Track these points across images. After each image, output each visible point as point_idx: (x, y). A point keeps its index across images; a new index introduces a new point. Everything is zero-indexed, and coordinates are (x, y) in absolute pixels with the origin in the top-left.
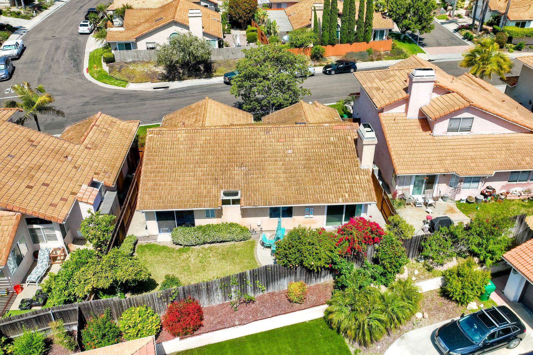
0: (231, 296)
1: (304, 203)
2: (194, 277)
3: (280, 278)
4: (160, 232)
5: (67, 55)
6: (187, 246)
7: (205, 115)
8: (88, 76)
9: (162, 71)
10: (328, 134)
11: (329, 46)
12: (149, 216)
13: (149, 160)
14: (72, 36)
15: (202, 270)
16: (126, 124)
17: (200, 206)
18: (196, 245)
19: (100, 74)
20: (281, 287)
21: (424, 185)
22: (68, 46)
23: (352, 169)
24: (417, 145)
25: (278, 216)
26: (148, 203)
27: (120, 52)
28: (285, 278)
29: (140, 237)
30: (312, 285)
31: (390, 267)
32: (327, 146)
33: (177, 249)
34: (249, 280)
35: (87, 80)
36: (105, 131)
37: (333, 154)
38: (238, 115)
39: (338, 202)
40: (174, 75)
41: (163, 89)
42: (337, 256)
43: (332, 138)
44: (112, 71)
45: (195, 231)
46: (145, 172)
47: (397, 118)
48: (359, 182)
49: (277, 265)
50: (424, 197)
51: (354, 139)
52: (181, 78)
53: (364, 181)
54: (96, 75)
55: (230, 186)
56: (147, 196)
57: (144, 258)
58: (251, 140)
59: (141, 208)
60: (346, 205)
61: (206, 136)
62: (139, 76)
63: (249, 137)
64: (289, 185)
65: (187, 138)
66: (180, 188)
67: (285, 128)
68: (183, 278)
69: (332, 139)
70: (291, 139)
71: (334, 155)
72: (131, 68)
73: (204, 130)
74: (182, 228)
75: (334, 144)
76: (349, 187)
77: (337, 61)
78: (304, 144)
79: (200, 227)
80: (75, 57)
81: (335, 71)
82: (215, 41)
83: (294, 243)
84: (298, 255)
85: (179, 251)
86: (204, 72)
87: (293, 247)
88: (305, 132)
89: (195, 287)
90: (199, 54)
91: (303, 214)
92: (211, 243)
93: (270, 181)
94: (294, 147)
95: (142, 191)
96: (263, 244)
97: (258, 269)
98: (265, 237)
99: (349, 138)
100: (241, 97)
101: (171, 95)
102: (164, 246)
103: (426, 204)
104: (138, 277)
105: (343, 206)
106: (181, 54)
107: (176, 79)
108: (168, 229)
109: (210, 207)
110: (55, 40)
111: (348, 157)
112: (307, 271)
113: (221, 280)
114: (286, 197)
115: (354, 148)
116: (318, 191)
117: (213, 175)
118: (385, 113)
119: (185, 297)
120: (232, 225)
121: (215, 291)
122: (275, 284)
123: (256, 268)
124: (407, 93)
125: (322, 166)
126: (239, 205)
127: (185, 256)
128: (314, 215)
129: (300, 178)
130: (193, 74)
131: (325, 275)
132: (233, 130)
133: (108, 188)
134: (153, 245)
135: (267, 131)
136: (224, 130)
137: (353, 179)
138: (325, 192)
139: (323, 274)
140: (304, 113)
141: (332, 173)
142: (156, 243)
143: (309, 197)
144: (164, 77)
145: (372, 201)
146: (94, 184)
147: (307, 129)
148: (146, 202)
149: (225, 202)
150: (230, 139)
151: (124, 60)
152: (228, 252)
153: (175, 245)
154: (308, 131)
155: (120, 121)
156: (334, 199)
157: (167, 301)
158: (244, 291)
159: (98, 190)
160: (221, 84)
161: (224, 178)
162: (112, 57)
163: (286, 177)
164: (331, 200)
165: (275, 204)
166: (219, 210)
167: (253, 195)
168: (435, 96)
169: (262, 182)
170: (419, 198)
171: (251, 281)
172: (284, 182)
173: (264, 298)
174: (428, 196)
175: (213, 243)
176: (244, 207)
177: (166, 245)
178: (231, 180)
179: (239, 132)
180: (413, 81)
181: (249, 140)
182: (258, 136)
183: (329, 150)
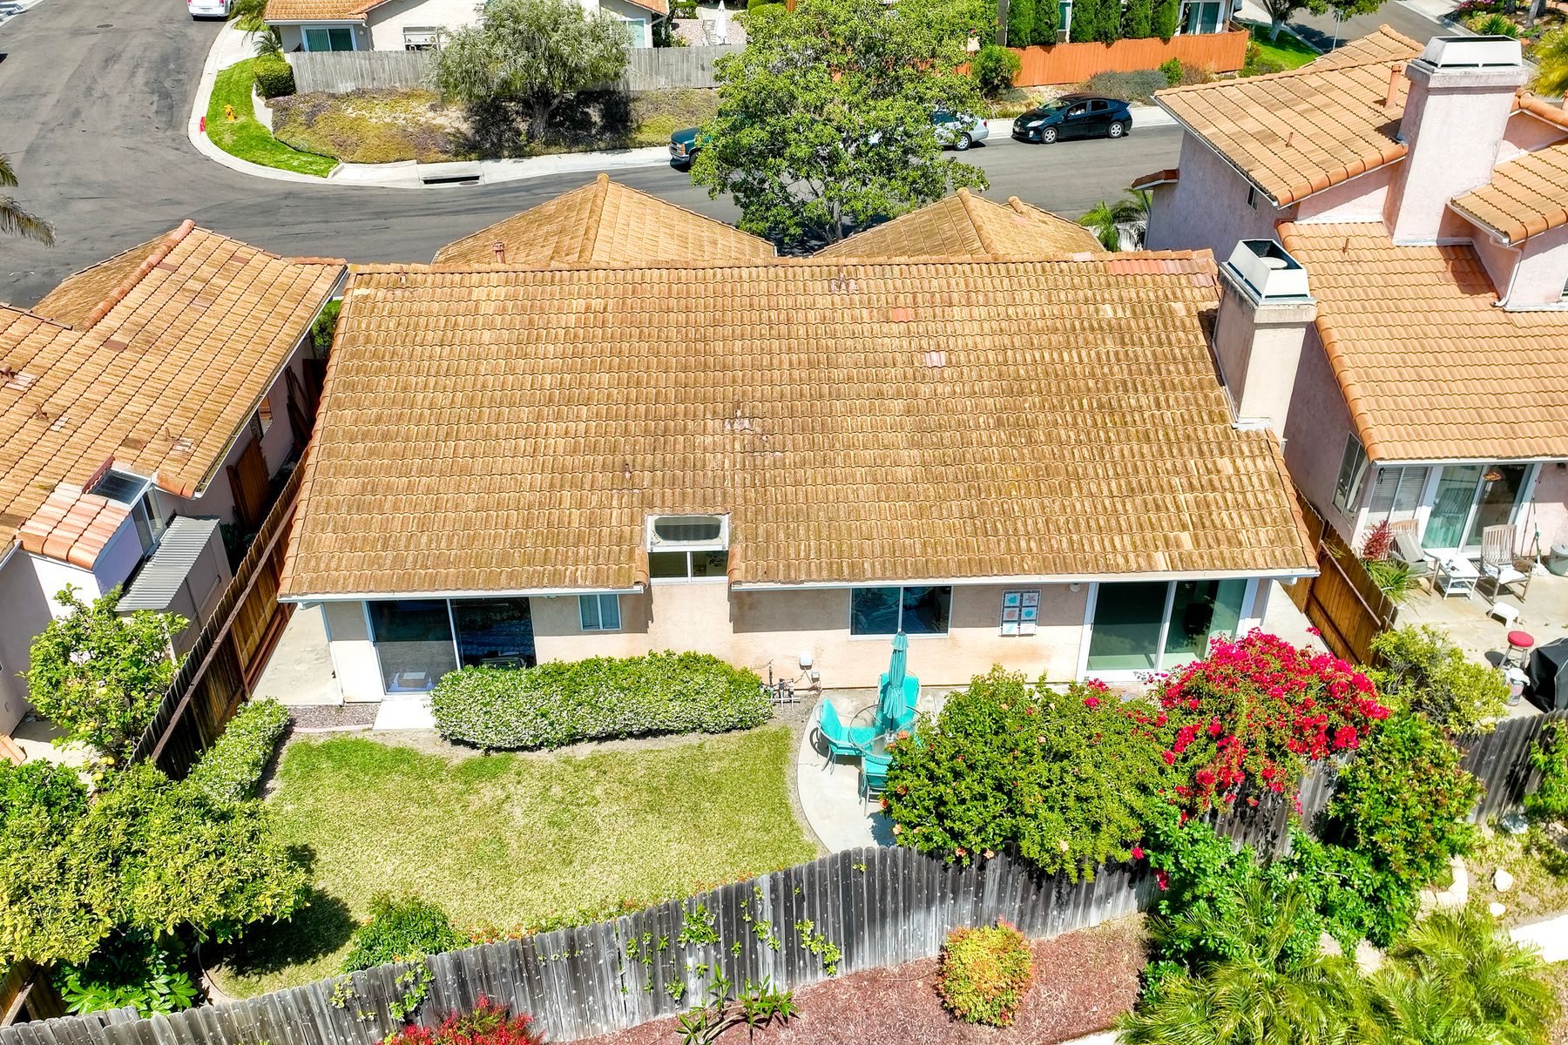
0: (684, 992)
1: (1004, 569)
2: (521, 892)
3: (907, 909)
4: (388, 688)
5: (140, 79)
6: (498, 749)
7: (592, 233)
8: (201, 142)
9: (456, 124)
10: (1090, 294)
11: (1034, 51)
12: (338, 620)
13: (352, 387)
14: (168, 26)
15: (557, 860)
16: (290, 268)
17: (556, 579)
18: (539, 747)
19: (244, 133)
20: (912, 948)
21: (1474, 507)
22: (148, 53)
23: (1200, 433)
24: (1446, 344)
25: (886, 626)
26: (333, 565)
27: (311, 59)
28: (928, 908)
29: (306, 711)
30: (1050, 937)
31: (1410, 863)
32: (1091, 337)
33: (456, 762)
34: (768, 916)
35: (196, 153)
36: (198, 286)
37: (1116, 369)
38: (720, 242)
39: (1152, 569)
40: (500, 140)
41: (457, 185)
42: (1174, 809)
43: (1108, 307)
44: (284, 123)
45: (536, 686)
46: (330, 437)
47: (1354, 242)
48: (1236, 484)
49: (895, 852)
50: (1477, 555)
51: (1200, 314)
52: (521, 148)
53: (1255, 479)
54: (228, 139)
55: (684, 495)
56: (328, 537)
57: (311, 801)
58: (774, 314)
59: (300, 584)
60: (1181, 584)
61: (589, 295)
62: (376, 142)
63: (764, 301)
64: (938, 497)
65: (510, 304)
66: (470, 502)
67: (914, 268)
68: (472, 894)
69: (1110, 314)
70: (938, 311)
71: (1121, 372)
72: (350, 112)
73: (583, 274)
74: (477, 674)
75: (1119, 331)
76: (1192, 504)
77: (1063, 99)
78: (993, 333)
79: (558, 671)
80: (168, 84)
81: (1058, 133)
82: (641, 24)
83: (979, 751)
84: (996, 805)
85: (468, 773)
86: (604, 129)
87: (972, 767)
88: (997, 282)
89: (515, 953)
90: (584, 61)
91: (995, 620)
92: (600, 739)
93: (854, 476)
94: (952, 340)
95: (310, 516)
96: (823, 746)
97: (811, 868)
98: (832, 714)
99: (1179, 307)
100: (729, 195)
101: (483, 200)
102: (400, 751)
103: (1488, 587)
104: (239, 909)
105: (1163, 587)
106: (521, 61)
107: (506, 153)
108: (422, 675)
109: (596, 582)
110: (110, 35)
111: (1182, 382)
112: (1030, 877)
113: (636, 919)
114: (924, 545)
115: (1201, 349)
116: (1062, 520)
117: (614, 450)
118: (1304, 222)
119: (465, 1001)
120: (691, 662)
121: (607, 970)
122: (883, 936)
123: (798, 862)
124: (1396, 141)
125: (1075, 418)
126: (725, 579)
127: (488, 793)
128: (1040, 622)
129: (981, 468)
130: (565, 138)
131: (1108, 895)
132: (700, 273)
133: (181, 506)
134: (356, 742)
135: (839, 279)
136: (664, 272)
137: (1209, 472)
138: (1092, 523)
139: (1099, 890)
140: (978, 229)
141: (1116, 449)
142: (369, 737)
143: (1023, 544)
144: (463, 145)
145: (1299, 565)
146: (113, 485)
147: (1003, 272)
148: (325, 560)
149: (664, 566)
150: (688, 310)
151: (328, 87)
152: (672, 779)
153: (448, 744)
154: (1006, 281)
155: (267, 259)
156: (1132, 556)
157: (382, 1020)
158: (741, 968)
159: (127, 508)
160: (662, 168)
161: (658, 465)
162: (285, 73)
163: (924, 464)
164: (1121, 561)
165: (879, 572)
166: (637, 595)
167: (782, 535)
168: (1511, 153)
169: (819, 481)
170: (1460, 561)
171: (776, 923)
172: (915, 481)
173: (834, 998)
174: (1494, 553)
175: (611, 737)
176: (746, 586)
177: (410, 744)
178: (689, 474)
179: (724, 281)
180: (1432, 84)
181: (765, 314)
182: (801, 299)
183: (1098, 354)
